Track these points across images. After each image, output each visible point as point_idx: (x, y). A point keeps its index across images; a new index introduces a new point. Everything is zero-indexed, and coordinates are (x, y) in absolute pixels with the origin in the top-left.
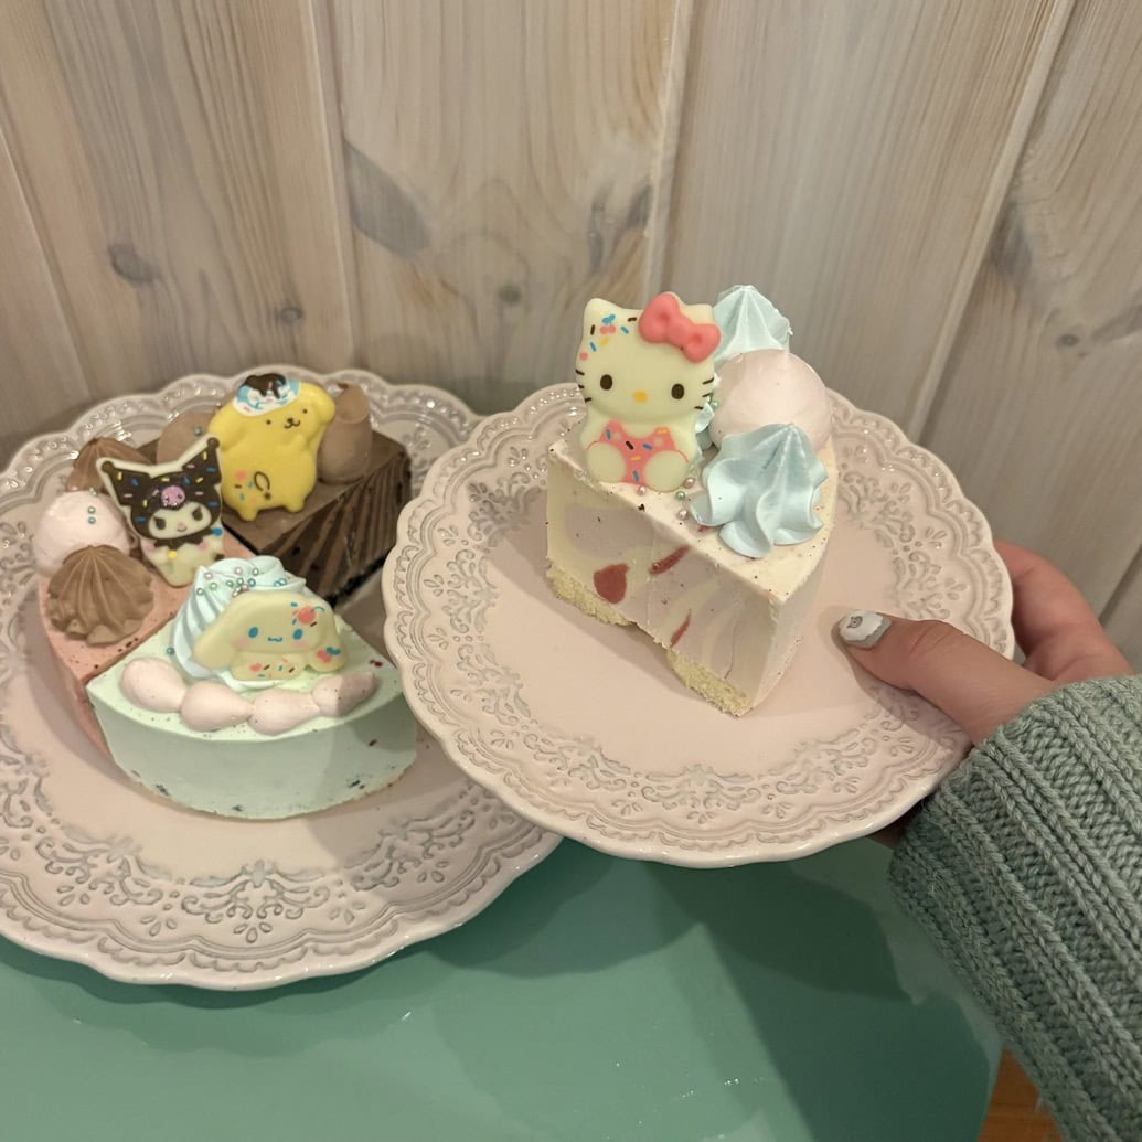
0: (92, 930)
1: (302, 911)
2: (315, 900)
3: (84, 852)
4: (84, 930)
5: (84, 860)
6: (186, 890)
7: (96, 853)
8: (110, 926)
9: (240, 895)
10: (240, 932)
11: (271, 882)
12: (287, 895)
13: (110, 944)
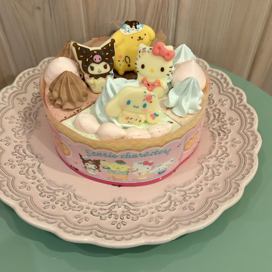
0: (56, 219)
1: (138, 217)
2: (142, 214)
3: (54, 190)
4: (53, 219)
5: (54, 193)
6: (92, 206)
7: (59, 191)
8: (63, 218)
9: (113, 210)
10: (114, 224)
11: (125, 206)
12: (131, 211)
13: (63, 225)
